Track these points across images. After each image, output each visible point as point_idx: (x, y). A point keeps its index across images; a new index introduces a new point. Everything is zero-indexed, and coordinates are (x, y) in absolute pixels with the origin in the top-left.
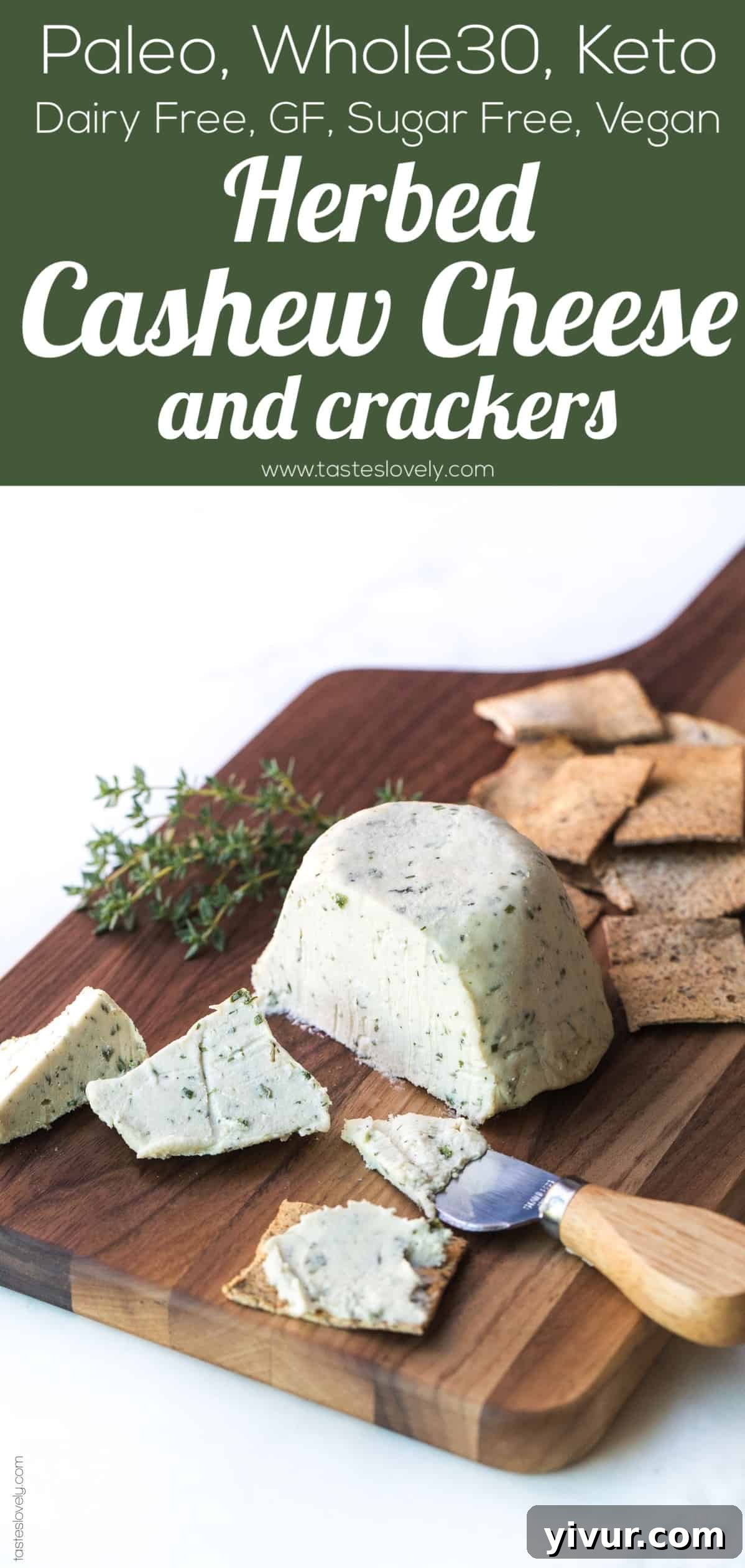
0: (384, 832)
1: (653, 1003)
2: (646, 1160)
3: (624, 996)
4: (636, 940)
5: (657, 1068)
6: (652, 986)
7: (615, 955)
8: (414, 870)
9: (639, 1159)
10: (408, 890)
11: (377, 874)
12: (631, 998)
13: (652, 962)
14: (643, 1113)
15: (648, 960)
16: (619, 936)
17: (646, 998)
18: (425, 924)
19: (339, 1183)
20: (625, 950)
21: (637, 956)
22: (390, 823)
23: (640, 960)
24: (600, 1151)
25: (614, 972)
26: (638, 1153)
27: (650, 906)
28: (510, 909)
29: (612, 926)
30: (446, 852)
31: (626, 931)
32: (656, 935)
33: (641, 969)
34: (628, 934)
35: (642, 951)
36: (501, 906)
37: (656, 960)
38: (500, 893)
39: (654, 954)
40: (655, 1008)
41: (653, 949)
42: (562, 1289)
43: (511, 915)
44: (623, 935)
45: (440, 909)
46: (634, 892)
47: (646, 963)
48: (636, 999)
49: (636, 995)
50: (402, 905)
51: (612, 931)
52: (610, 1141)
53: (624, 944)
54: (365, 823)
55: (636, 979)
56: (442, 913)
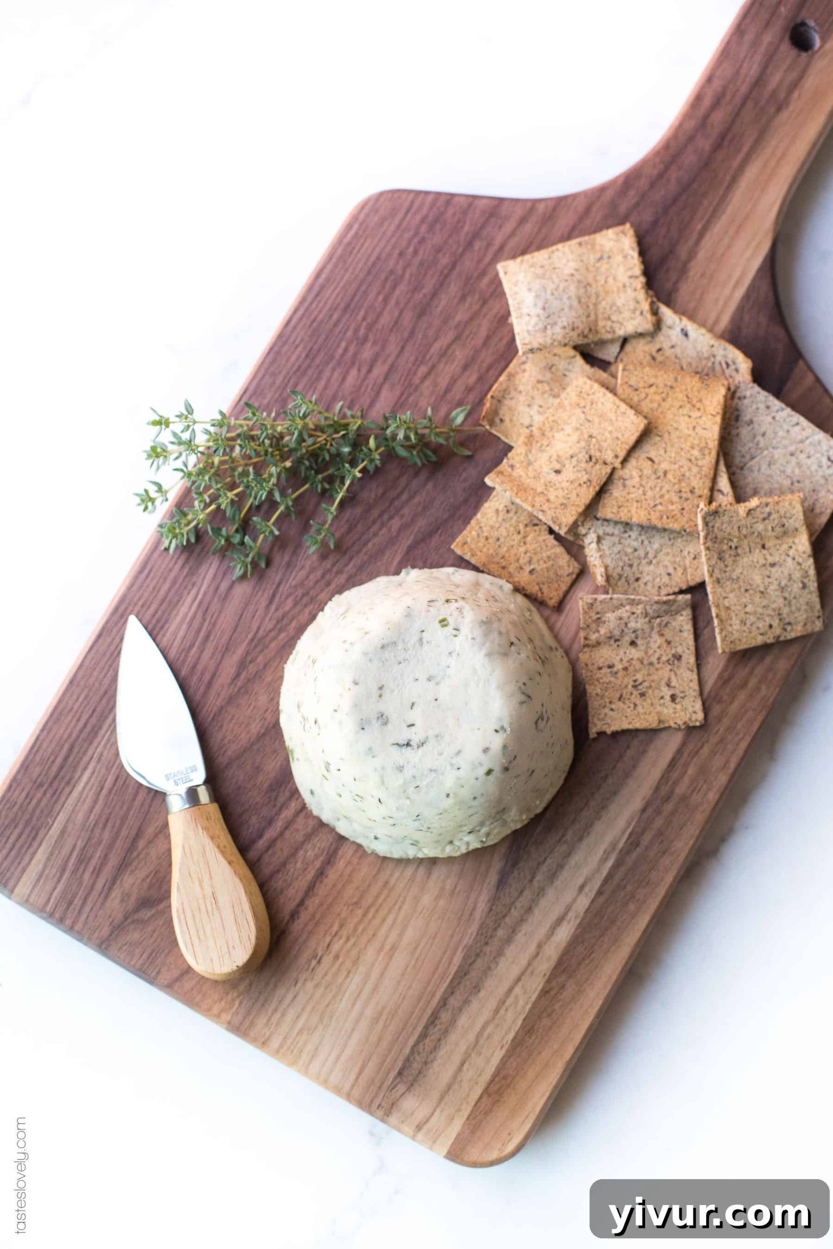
0: (395, 656)
1: (611, 703)
2: (586, 890)
3: (590, 689)
4: (604, 622)
5: (606, 776)
6: (613, 679)
7: (586, 638)
8: (415, 716)
9: (581, 888)
10: (408, 744)
11: (383, 719)
12: (594, 693)
13: (615, 646)
14: (589, 833)
15: (612, 642)
16: (590, 617)
17: (607, 694)
18: (418, 783)
19: (352, 910)
20: (594, 633)
21: (602, 639)
22: (400, 646)
23: (605, 643)
24: (552, 876)
25: (584, 657)
26: (580, 881)
27: (620, 576)
28: (489, 772)
29: (586, 607)
30: (444, 692)
31: (598, 613)
32: (621, 619)
33: (605, 654)
34: (599, 616)
35: (609, 635)
36: (482, 771)
37: (619, 643)
38: (483, 757)
39: (617, 637)
40: (612, 710)
41: (617, 633)
42: (511, 1035)
43: (490, 777)
44: (595, 617)
45: (431, 770)
46: (608, 561)
47: (610, 645)
48: (597, 694)
49: (599, 691)
50: (401, 764)
51: (585, 613)
52: (561, 866)
53: (594, 626)
54: (379, 646)
55: (600, 668)
56: (434, 775)
